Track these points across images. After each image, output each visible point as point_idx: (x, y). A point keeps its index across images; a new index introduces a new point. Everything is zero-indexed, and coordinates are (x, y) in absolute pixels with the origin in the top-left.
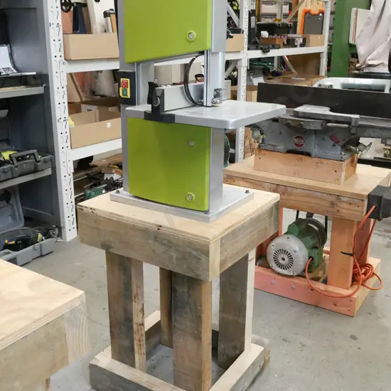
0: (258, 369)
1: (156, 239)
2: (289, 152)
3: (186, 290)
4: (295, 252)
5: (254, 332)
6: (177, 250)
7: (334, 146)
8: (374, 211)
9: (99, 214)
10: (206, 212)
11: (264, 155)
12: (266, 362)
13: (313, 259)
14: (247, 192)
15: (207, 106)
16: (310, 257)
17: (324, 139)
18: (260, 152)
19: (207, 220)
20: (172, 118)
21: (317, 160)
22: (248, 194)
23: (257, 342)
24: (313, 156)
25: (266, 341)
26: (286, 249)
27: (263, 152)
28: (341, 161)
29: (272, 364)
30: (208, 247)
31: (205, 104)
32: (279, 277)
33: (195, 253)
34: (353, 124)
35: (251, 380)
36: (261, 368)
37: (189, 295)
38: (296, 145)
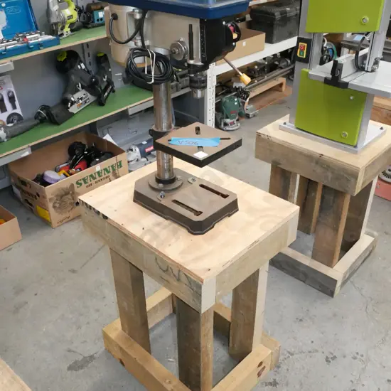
0: (368, 253)
1: (317, 163)
3: (332, 198)
5: (367, 226)
6: (332, 173)
9: (274, 140)
10: (355, 147)
12: (373, 248)
14: (382, 128)
15: (367, 71)
19: (356, 153)
20: (346, 84)
22: (382, 131)
23: (368, 234)
25: (375, 233)
29: (376, 250)
30: (358, 174)
31: (366, 69)
32: (385, 184)
33: (346, 176)
35: (363, 259)
36: (370, 252)
37: (334, 202)
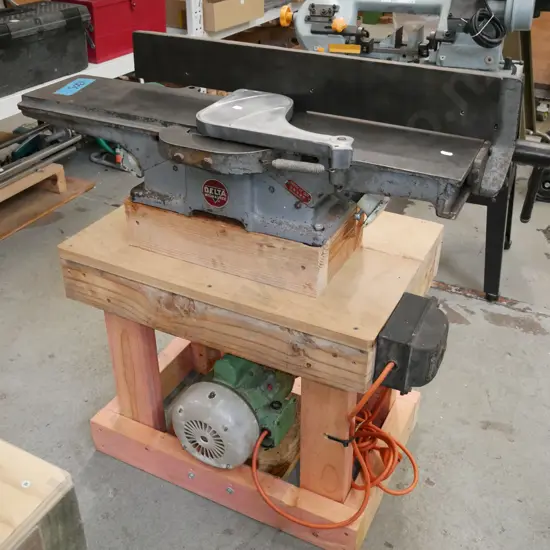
2: (197, 214)
4: (226, 430)
7: (297, 206)
8: (390, 373)
11: (144, 215)
13: (269, 434)
16: (262, 430)
17: (272, 190)
18: (135, 208)
21: (259, 238)
24: (250, 227)
26: (208, 420)
27: (142, 209)
28: (314, 245)
34: (335, 165)
38: (209, 200)
